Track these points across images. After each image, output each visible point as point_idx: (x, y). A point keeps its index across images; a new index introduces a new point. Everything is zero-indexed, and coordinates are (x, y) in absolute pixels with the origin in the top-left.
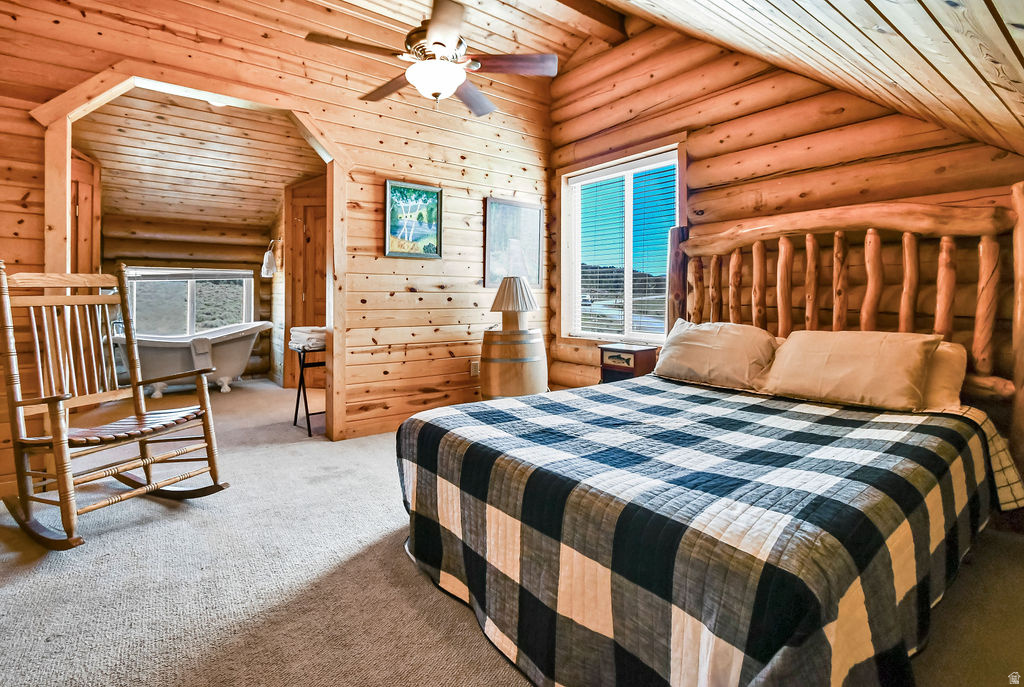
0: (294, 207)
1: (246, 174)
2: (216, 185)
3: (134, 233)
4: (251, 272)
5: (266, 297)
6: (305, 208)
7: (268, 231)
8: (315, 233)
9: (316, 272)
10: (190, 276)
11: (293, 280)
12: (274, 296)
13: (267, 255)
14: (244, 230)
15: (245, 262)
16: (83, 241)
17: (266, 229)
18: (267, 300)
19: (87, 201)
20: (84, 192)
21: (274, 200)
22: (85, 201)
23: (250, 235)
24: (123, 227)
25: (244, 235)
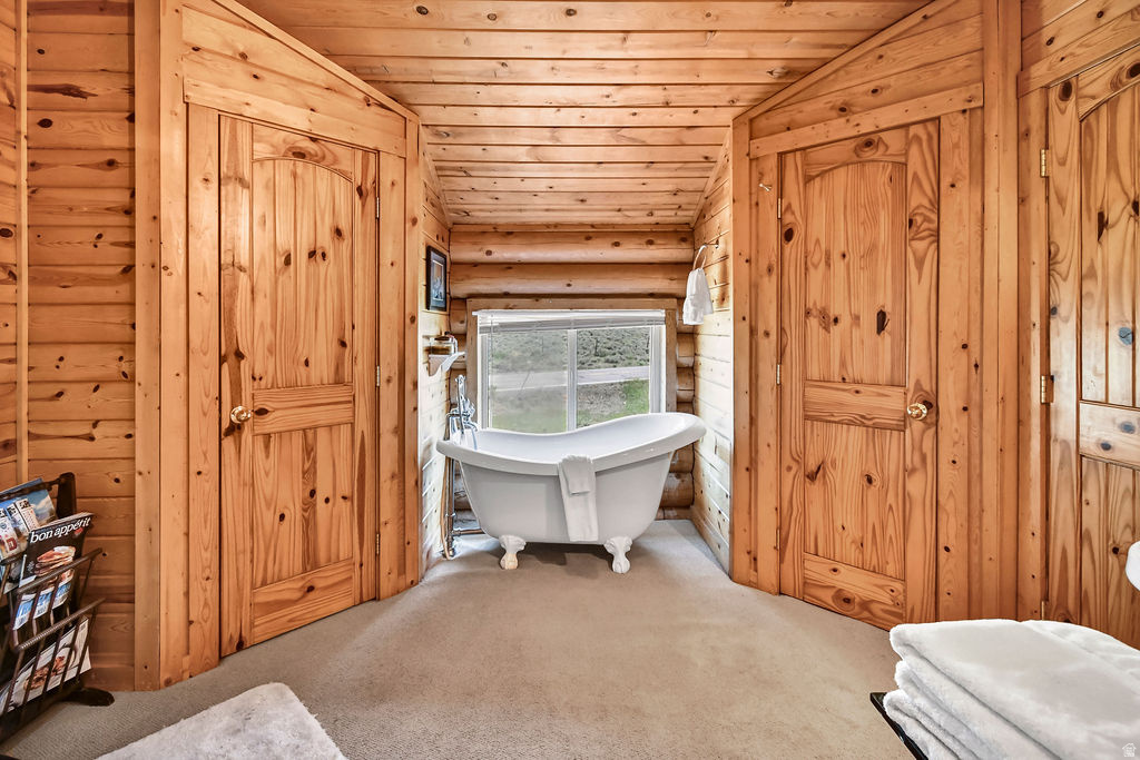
0: (754, 160)
1: (657, 95)
2: (602, 137)
3: (489, 253)
4: (661, 314)
5: (687, 361)
6: (781, 155)
7: (689, 233)
8: (806, 219)
9: (808, 313)
10: (567, 324)
11: (753, 331)
12: (701, 359)
13: (694, 276)
14: (650, 235)
15: (652, 295)
16: (389, 265)
17: (686, 229)
18: (688, 368)
19: (395, 187)
20: (391, 170)
21: (706, 158)
22: (392, 189)
23: (659, 242)
24: (475, 243)
25: (650, 243)
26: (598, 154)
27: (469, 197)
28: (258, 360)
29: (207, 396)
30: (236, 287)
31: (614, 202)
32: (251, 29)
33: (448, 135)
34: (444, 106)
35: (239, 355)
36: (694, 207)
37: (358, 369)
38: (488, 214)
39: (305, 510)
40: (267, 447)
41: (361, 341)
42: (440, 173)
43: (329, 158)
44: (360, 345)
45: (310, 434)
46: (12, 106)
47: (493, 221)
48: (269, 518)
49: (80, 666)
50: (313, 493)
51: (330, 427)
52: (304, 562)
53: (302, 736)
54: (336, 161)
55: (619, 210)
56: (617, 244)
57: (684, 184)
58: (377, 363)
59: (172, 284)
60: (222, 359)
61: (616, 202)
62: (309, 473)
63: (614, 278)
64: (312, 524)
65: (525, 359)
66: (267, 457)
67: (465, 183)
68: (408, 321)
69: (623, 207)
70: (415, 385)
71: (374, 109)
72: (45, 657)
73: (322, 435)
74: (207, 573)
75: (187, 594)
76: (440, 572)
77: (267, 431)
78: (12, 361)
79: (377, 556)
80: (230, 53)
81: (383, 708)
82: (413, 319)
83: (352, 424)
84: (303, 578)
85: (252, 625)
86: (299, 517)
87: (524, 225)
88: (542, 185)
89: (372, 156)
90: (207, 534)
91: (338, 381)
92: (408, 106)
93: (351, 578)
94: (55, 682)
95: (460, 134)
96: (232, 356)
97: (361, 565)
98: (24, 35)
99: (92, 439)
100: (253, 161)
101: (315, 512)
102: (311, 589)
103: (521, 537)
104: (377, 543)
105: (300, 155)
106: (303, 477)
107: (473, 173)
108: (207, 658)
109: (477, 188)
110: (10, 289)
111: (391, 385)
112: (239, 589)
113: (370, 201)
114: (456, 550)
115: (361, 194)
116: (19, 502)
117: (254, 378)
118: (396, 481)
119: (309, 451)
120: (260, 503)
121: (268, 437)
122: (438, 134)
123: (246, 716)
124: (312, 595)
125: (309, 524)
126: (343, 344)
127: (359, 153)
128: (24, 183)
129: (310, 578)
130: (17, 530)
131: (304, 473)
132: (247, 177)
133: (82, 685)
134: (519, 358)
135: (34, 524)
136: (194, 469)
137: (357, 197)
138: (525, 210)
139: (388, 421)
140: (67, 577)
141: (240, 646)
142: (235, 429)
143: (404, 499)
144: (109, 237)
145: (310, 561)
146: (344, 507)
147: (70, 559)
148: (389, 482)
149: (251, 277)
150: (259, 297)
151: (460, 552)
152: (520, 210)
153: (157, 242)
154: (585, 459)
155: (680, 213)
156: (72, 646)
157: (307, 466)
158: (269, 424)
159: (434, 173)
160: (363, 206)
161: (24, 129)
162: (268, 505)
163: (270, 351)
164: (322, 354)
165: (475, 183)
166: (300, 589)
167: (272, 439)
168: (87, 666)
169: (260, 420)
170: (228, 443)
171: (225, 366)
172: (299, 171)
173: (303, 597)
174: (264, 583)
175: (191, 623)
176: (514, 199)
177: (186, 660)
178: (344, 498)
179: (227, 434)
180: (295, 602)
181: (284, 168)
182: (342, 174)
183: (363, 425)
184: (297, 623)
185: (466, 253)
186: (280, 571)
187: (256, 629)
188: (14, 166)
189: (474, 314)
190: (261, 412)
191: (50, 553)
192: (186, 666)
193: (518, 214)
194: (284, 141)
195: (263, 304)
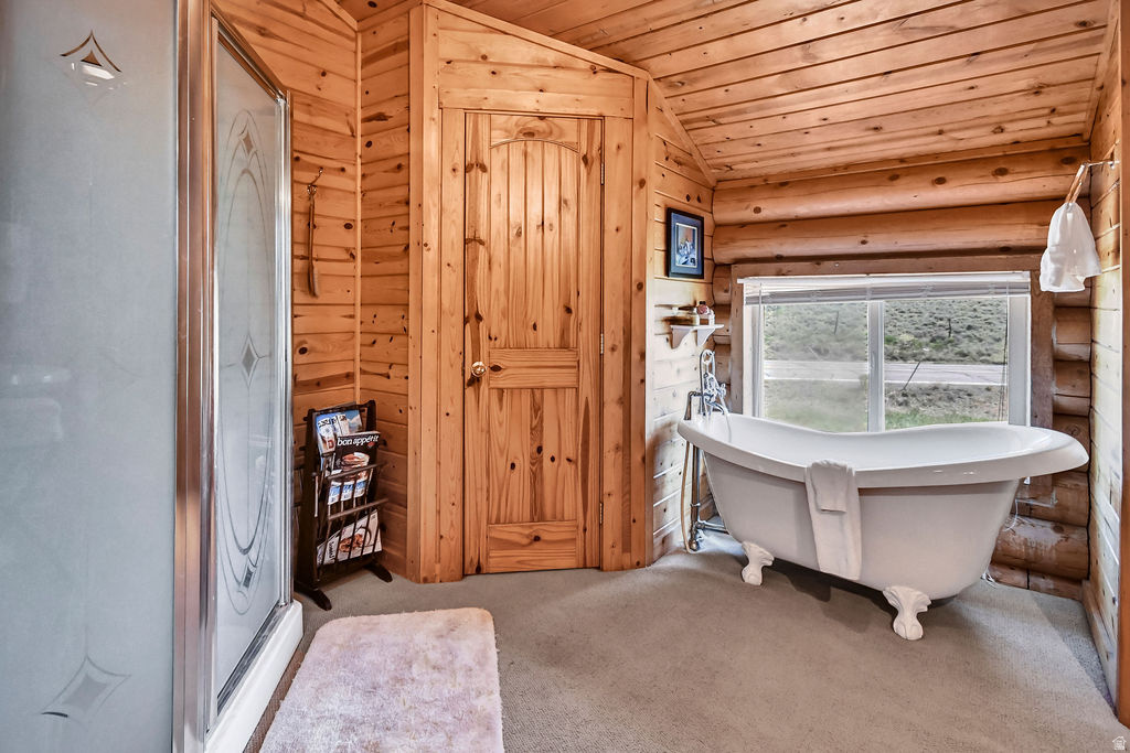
3: (757, 210)
4: (1022, 278)
7: (1081, 148)
14: (997, 162)
16: (614, 232)
17: (1076, 143)
18: (1080, 361)
19: (621, 152)
20: (616, 134)
21: (1083, 24)
22: (617, 154)
23: (1018, 170)
24: (740, 201)
25: (1002, 172)
26: (880, 62)
27: (727, 149)
28: (494, 322)
29: (454, 350)
30: (477, 258)
31: (928, 123)
32: (491, 32)
33: (683, 84)
34: (670, 53)
35: (479, 318)
36: (1085, 106)
37: (583, 335)
38: (755, 165)
39: (533, 464)
40: (501, 400)
41: (585, 307)
42: (687, 127)
43: (555, 131)
44: (585, 312)
45: (537, 393)
46: (353, 136)
47: (764, 172)
48: (501, 465)
49: (374, 545)
50: (540, 450)
51: (555, 389)
52: (531, 511)
53: (479, 663)
54: (562, 134)
55: (941, 133)
56: (941, 181)
57: (1048, 74)
58: (601, 330)
59: (430, 257)
60: (466, 320)
61: (934, 122)
62: (537, 430)
63: (935, 229)
64: (538, 478)
65: (921, 345)
66: (501, 409)
67: (716, 134)
68: (634, 288)
69: (946, 128)
70: (643, 356)
71: (602, 76)
72: (348, 531)
73: (548, 395)
74: (453, 499)
75: (439, 512)
76: (672, 562)
77: (500, 386)
78: (352, 317)
79: (601, 525)
80: (473, 58)
81: (553, 671)
82: (641, 286)
83: (577, 389)
84: (530, 527)
85: (488, 556)
86: (527, 469)
87: (802, 172)
88: (813, 119)
89: (598, 124)
90: (453, 468)
91: (564, 345)
92: (635, 63)
93: (575, 539)
94: (356, 553)
95: (696, 80)
96: (473, 318)
97: (585, 530)
98: (360, 83)
99: (388, 377)
100: (491, 148)
101: (541, 468)
102: (537, 539)
103: (767, 549)
104: (600, 512)
105: (530, 134)
106: (531, 433)
107: (722, 121)
108: (452, 571)
109: (731, 137)
110: (351, 264)
111: (616, 353)
112: (478, 522)
113: (596, 167)
114: (701, 545)
115: (586, 162)
116: (340, 415)
117: (490, 338)
118: (620, 453)
119: (537, 409)
120: (495, 450)
121: (501, 391)
122: (672, 86)
123: (452, 627)
124: (537, 545)
125: (536, 477)
126: (569, 310)
127: (585, 123)
128: (359, 190)
129: (535, 528)
130: (335, 435)
131: (532, 429)
132: (486, 163)
133: (375, 561)
134: (912, 344)
135: (346, 432)
136: (443, 411)
137: (582, 165)
138: (799, 154)
139: (612, 390)
140: (363, 477)
141: (479, 571)
142: (475, 381)
143: (630, 474)
144: (398, 225)
145: (537, 514)
146: (570, 468)
147: (365, 464)
148: (612, 453)
149: (488, 249)
150: (495, 267)
151: (704, 548)
152: (793, 155)
153: (421, 225)
154: (843, 469)
155: (1056, 120)
156: (367, 528)
157: (535, 423)
158: (501, 381)
159: (679, 129)
160: (589, 174)
161: (359, 152)
162: (502, 452)
163: (503, 314)
164: (549, 319)
165: (729, 131)
166: (527, 536)
167: (505, 394)
168: (379, 548)
169: (495, 375)
170: (470, 391)
171: (468, 326)
172: (529, 150)
173: (530, 544)
174: (498, 522)
175: (441, 537)
176: (782, 142)
177: (438, 567)
178: (569, 460)
179: (469, 385)
180: (523, 546)
181: (517, 149)
182: (568, 146)
183: (587, 390)
184: (523, 566)
185: (729, 212)
186: (511, 514)
187: (491, 560)
188: (354, 179)
189: (739, 281)
190: (496, 369)
191: (351, 455)
192: (438, 572)
193: (792, 159)
194: (516, 124)
195: (498, 272)
